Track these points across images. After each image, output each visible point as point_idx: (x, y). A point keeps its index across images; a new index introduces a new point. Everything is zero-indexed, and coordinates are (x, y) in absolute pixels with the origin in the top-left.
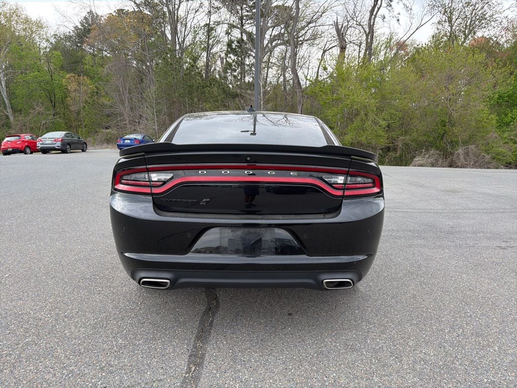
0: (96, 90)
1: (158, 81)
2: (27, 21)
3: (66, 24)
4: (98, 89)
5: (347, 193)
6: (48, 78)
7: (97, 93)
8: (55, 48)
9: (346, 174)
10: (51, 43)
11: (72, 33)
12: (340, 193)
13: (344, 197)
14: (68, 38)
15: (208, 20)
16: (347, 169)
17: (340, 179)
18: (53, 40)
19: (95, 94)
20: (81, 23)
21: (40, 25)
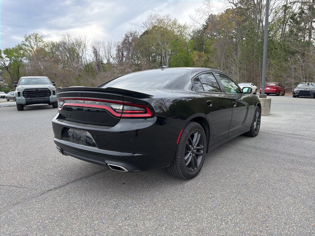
0: (207, 59)
1: (241, 49)
2: (180, 26)
3: (195, 24)
4: (208, 59)
5: (123, 115)
6: (186, 55)
7: (208, 60)
8: (193, 38)
9: (124, 104)
10: (191, 36)
11: (201, 29)
12: (119, 115)
13: (121, 117)
14: (199, 32)
15: (286, 2)
16: (122, 101)
17: (121, 107)
18: (192, 34)
19: (207, 61)
20: (206, 22)
21: (185, 27)
